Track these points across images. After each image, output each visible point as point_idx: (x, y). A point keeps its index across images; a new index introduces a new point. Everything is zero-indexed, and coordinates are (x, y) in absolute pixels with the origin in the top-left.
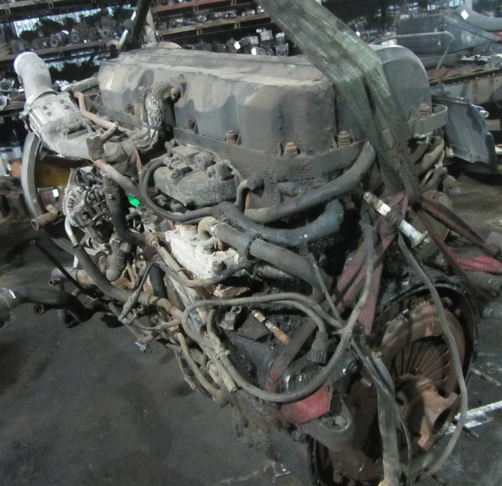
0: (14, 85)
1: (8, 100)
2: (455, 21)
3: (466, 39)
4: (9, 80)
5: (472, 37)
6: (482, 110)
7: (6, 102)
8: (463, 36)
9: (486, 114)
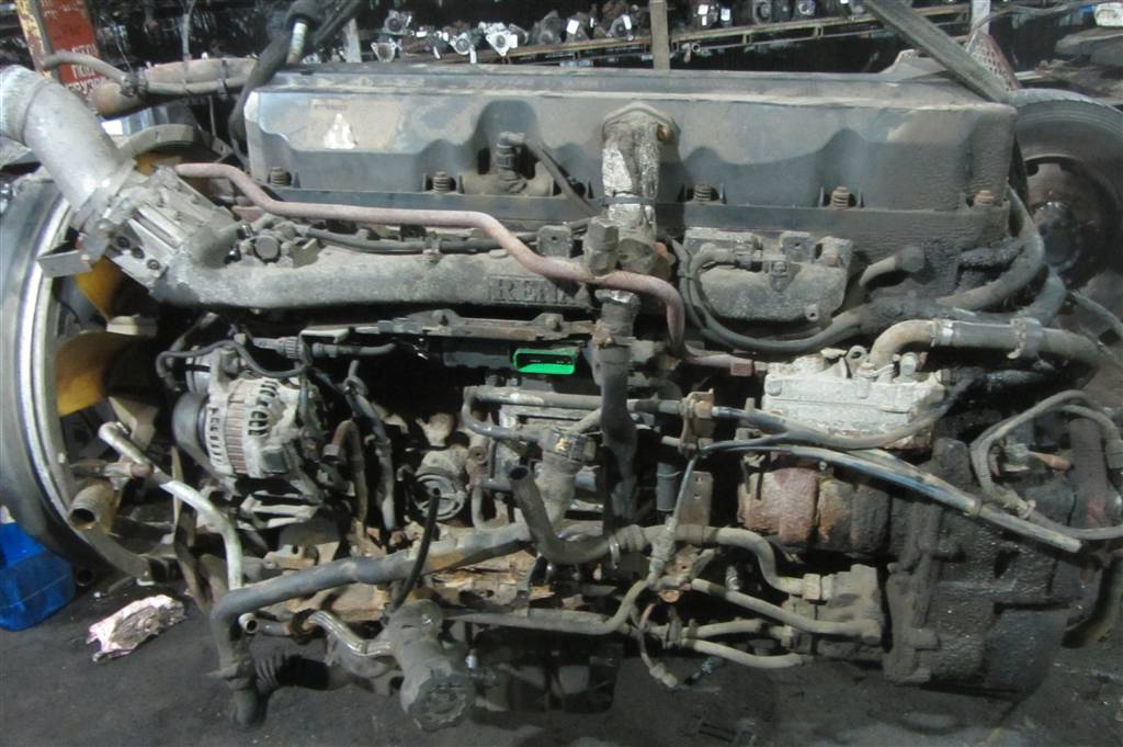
0: (410, 24)
1: (397, 50)
4: (403, 15)
7: (393, 53)
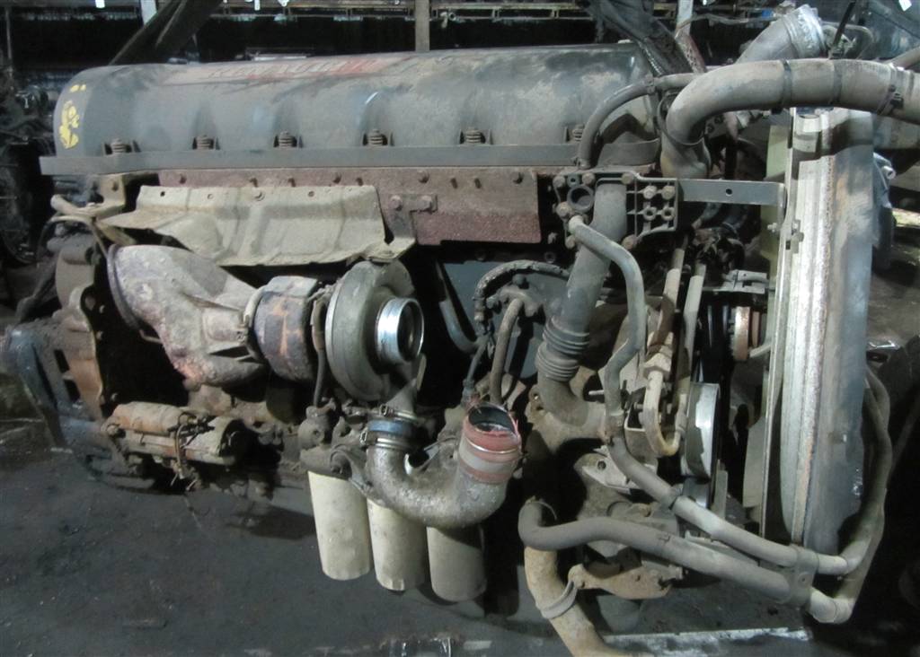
2: (888, 10)
3: (899, 41)
5: (909, 40)
6: (888, 165)
8: (894, 37)
9: (890, 173)
